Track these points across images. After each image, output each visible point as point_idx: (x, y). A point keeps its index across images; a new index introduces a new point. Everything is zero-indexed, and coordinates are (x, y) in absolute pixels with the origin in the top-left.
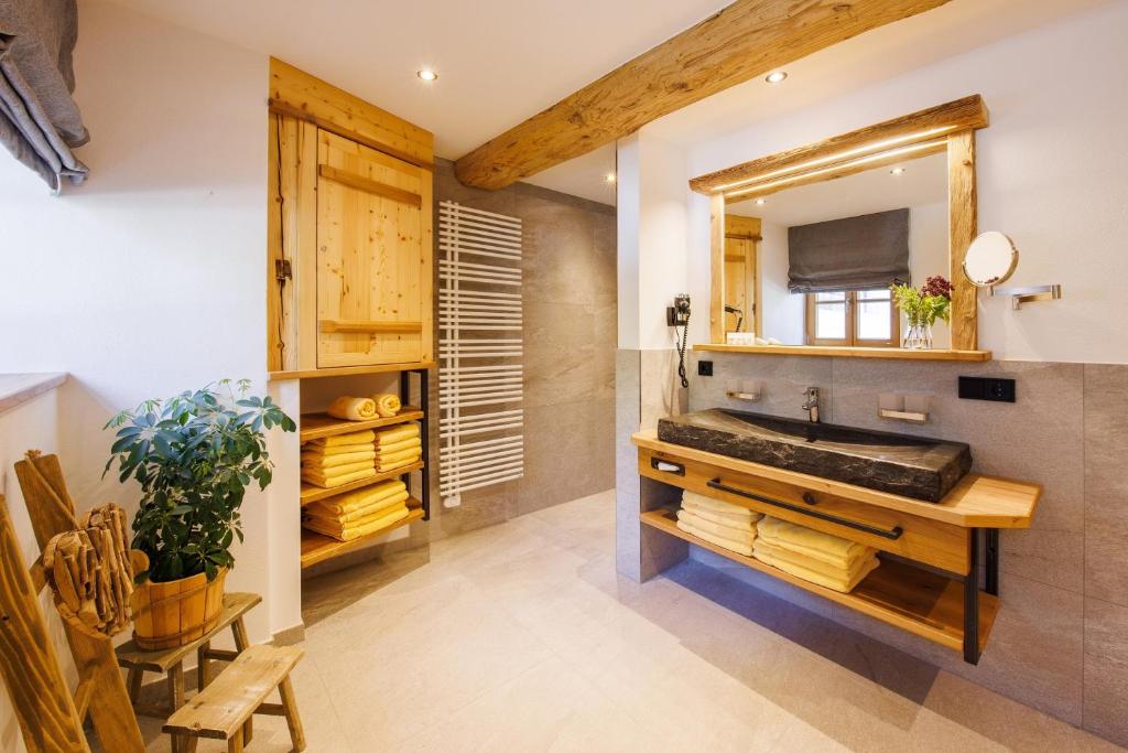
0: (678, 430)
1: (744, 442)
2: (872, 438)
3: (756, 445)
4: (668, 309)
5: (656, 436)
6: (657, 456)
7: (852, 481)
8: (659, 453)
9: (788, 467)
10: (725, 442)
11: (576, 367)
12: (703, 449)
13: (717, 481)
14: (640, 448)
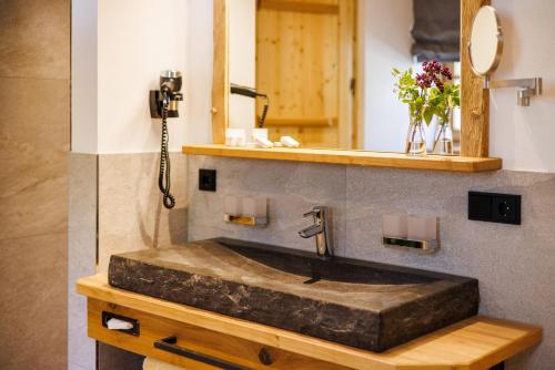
0: (130, 270)
1: (199, 284)
2: (377, 275)
3: (210, 287)
4: (151, 92)
5: (106, 281)
6: (110, 310)
7: (305, 330)
8: (110, 304)
9: (243, 316)
10: (180, 285)
11: (54, 178)
12: (157, 296)
13: (172, 340)
14: (90, 299)
